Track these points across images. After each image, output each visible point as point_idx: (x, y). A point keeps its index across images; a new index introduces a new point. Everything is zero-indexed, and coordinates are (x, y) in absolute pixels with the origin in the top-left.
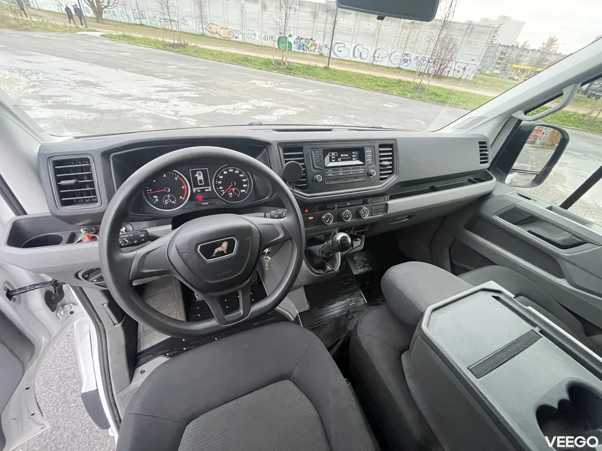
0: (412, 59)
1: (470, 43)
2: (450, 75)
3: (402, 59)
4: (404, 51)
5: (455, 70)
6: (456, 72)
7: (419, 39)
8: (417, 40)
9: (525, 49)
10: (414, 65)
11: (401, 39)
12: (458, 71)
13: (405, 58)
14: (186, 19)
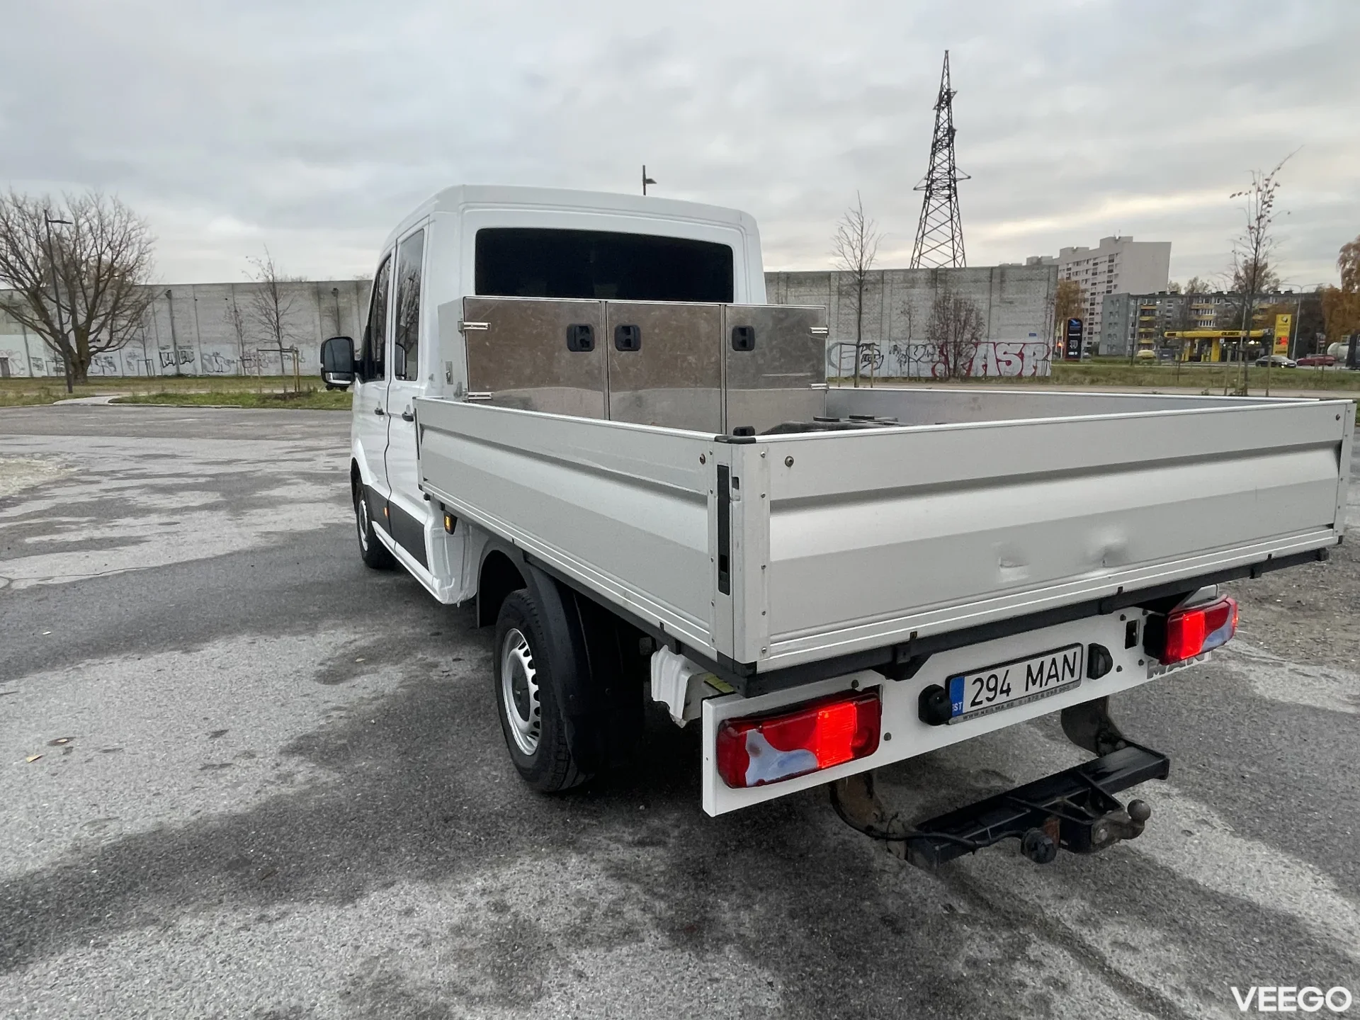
0: (884, 352)
1: (1011, 303)
2: (992, 371)
3: (861, 357)
4: (859, 340)
5: (998, 361)
6: (1002, 365)
7: (886, 312)
8: (882, 313)
9: (1198, 296)
10: (895, 366)
11: (842, 317)
12: (1009, 363)
13: (865, 352)
14: (301, 348)
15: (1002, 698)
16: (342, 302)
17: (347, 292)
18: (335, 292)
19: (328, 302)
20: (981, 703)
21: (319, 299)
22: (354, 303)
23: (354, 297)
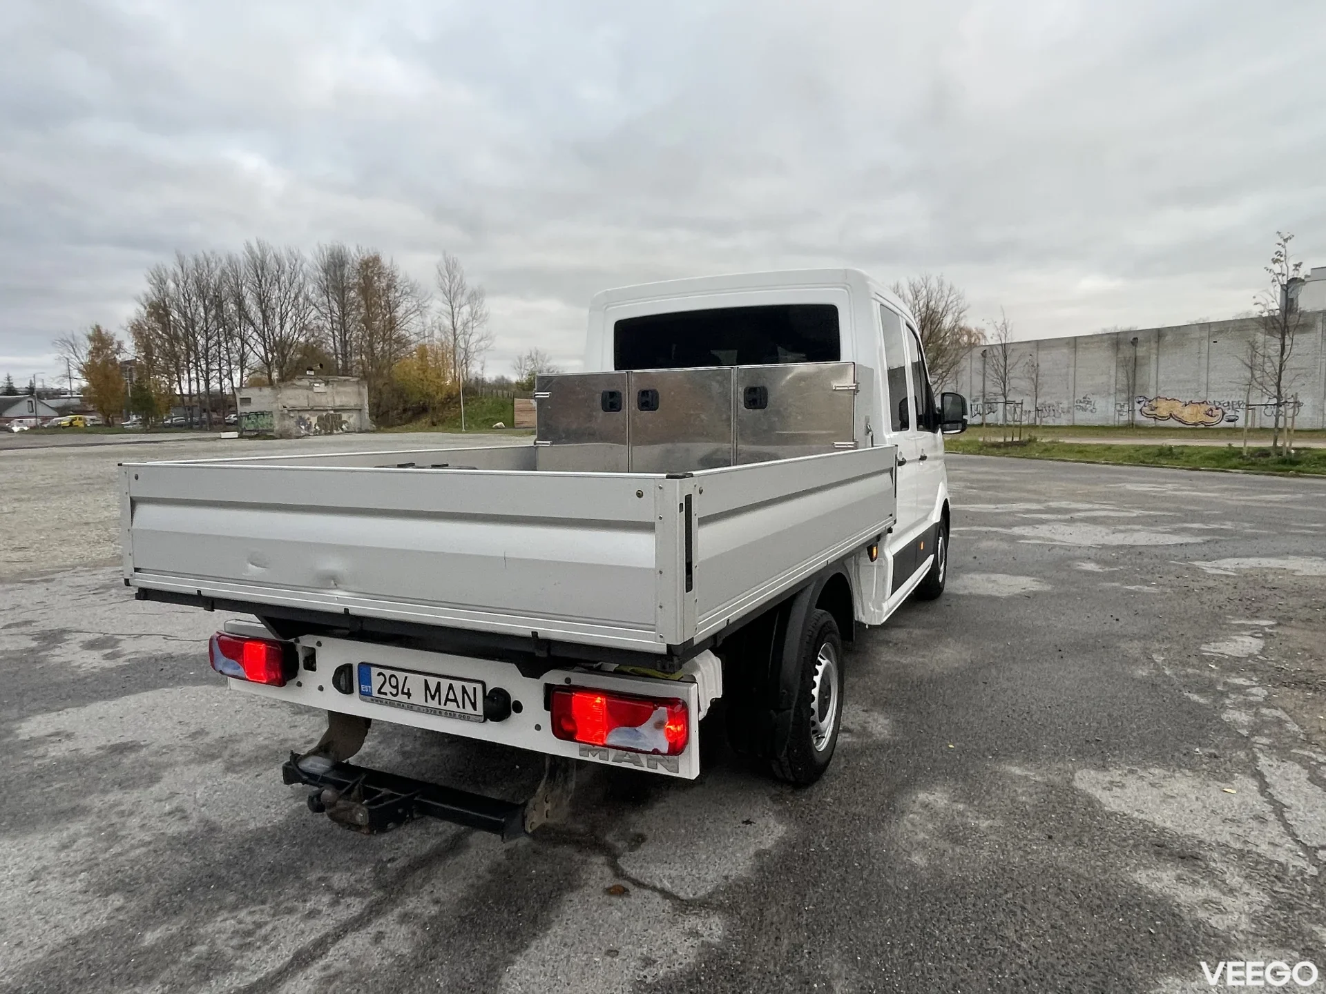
14: (1092, 398)
15: (402, 698)
16: (1141, 351)
17: (1149, 341)
18: (1135, 342)
19: (1127, 351)
20: (385, 694)
21: (1118, 349)
22: (1154, 351)
23: (1154, 345)
